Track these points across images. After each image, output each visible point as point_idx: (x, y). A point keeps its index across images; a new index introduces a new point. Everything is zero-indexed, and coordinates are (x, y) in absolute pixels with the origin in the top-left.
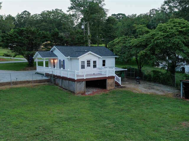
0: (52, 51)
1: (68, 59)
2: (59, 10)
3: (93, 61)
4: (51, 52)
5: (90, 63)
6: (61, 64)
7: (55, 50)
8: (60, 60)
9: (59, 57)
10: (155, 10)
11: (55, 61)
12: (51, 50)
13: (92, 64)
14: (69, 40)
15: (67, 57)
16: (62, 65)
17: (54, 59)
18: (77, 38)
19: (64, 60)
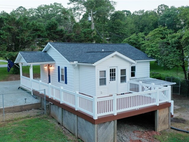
0: (45, 52)
1: (74, 65)
2: (58, 4)
3: (121, 70)
4: (43, 53)
5: (115, 74)
6: (61, 74)
7: (51, 49)
8: (59, 67)
9: (56, 62)
10: (164, 5)
11: (50, 68)
12: (44, 49)
13: (118, 75)
14: (72, 35)
15: (72, 63)
16: (62, 76)
17: (49, 65)
18: (83, 32)
19: (66, 68)
